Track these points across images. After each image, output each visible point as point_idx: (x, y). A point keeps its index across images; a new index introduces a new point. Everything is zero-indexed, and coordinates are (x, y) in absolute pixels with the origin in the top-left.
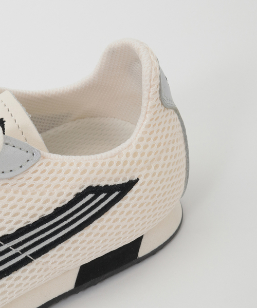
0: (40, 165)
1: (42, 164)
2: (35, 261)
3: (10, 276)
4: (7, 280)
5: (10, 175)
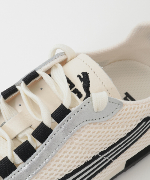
0: (122, 110)
1: (123, 110)
2: (114, 161)
3: (102, 172)
4: (100, 174)
5: (106, 118)
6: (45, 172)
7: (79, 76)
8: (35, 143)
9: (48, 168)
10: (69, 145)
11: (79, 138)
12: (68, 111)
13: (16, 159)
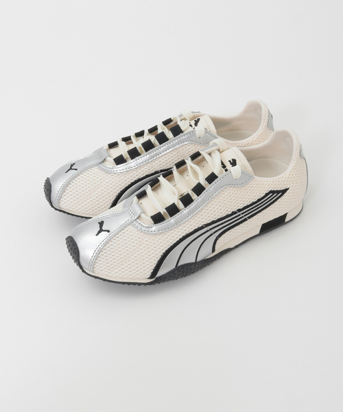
0: (253, 181)
2: (249, 220)
5: (242, 185)
6: (198, 216)
7: (230, 161)
8: (194, 196)
9: (201, 214)
10: (215, 200)
11: (223, 196)
12: (217, 177)
13: (180, 205)
